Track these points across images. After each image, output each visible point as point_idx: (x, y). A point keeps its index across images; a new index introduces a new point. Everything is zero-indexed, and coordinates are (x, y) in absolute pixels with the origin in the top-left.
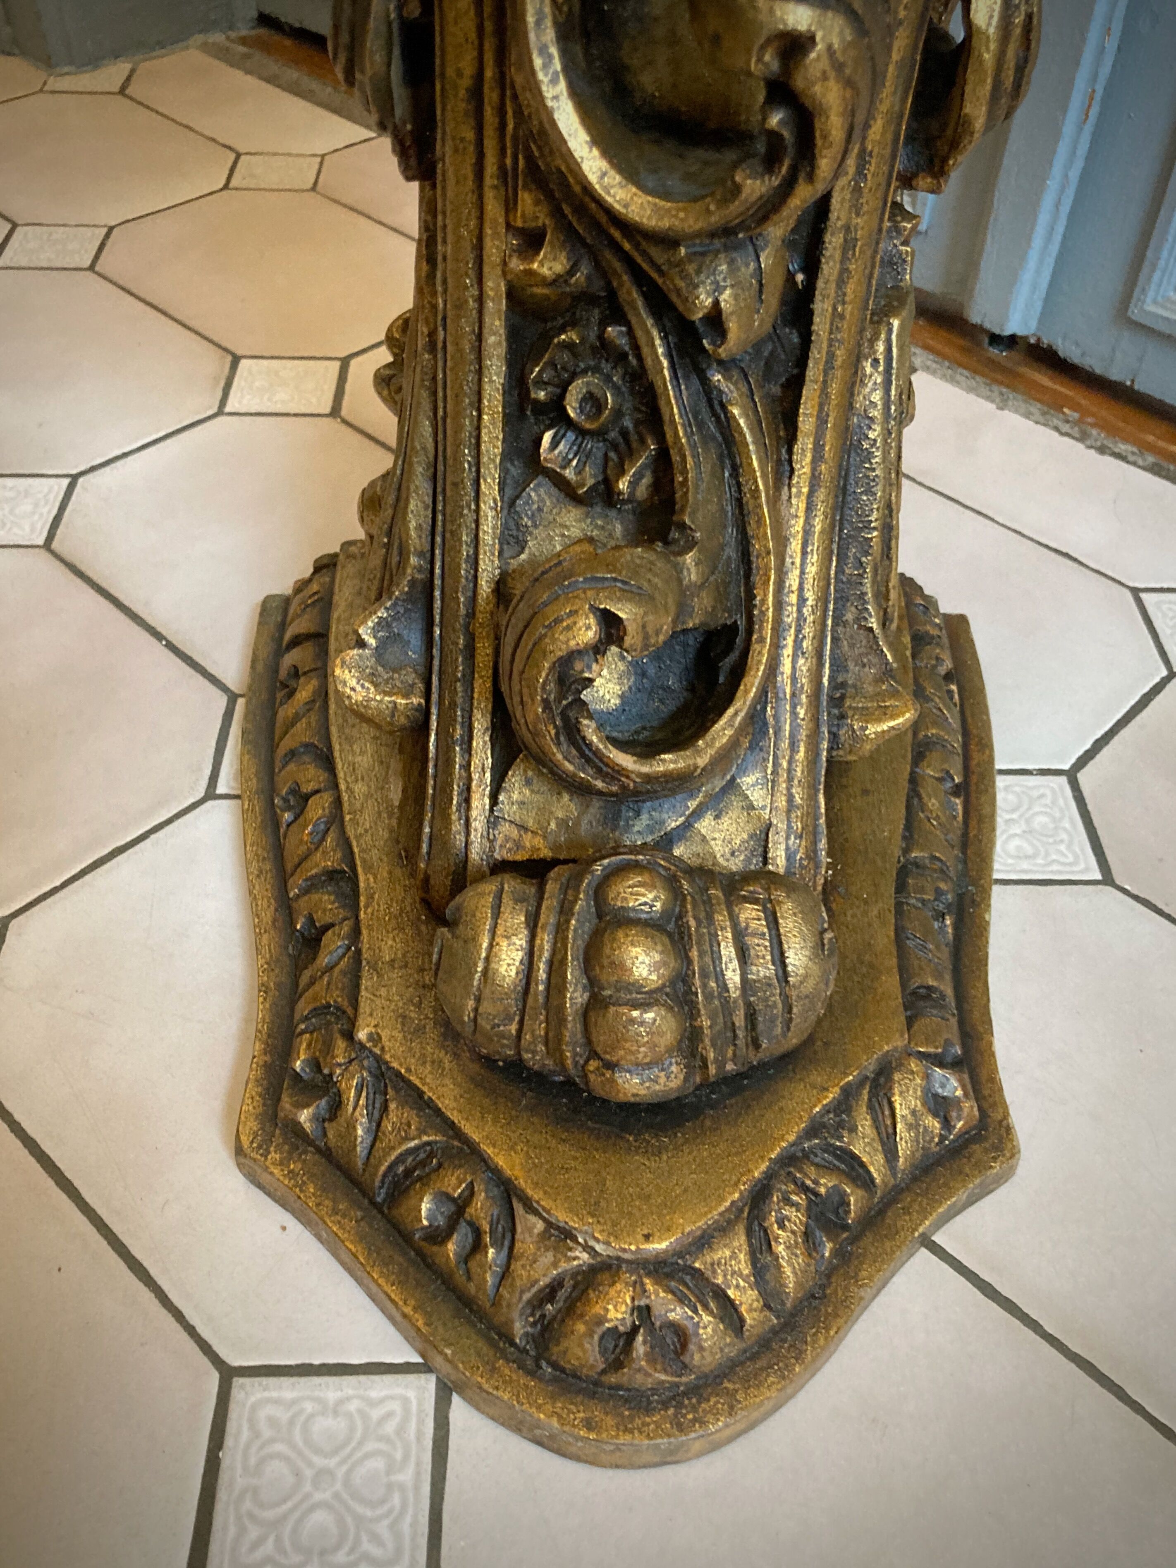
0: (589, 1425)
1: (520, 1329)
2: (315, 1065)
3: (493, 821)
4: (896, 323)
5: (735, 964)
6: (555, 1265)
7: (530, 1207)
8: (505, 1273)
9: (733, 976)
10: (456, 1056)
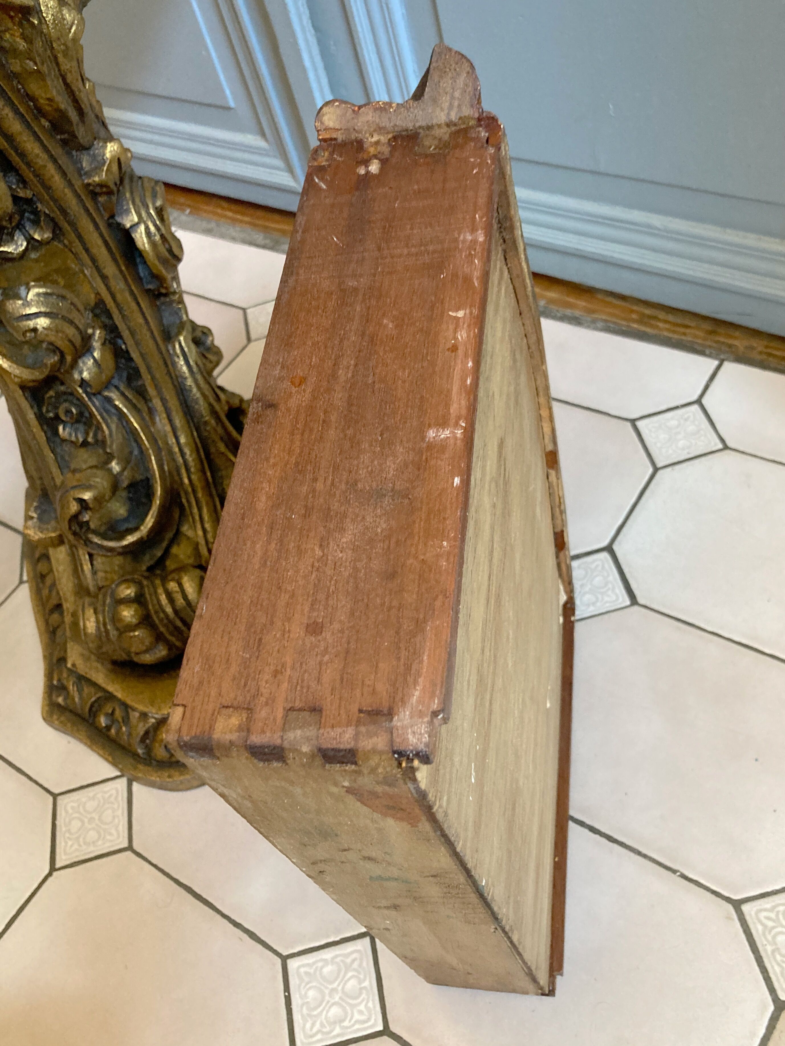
0: (169, 777)
1: (140, 751)
2: (59, 680)
3: (94, 573)
4: (182, 338)
5: (169, 606)
6: (144, 726)
7: (134, 710)
8: (130, 735)
9: (169, 610)
10: (103, 664)
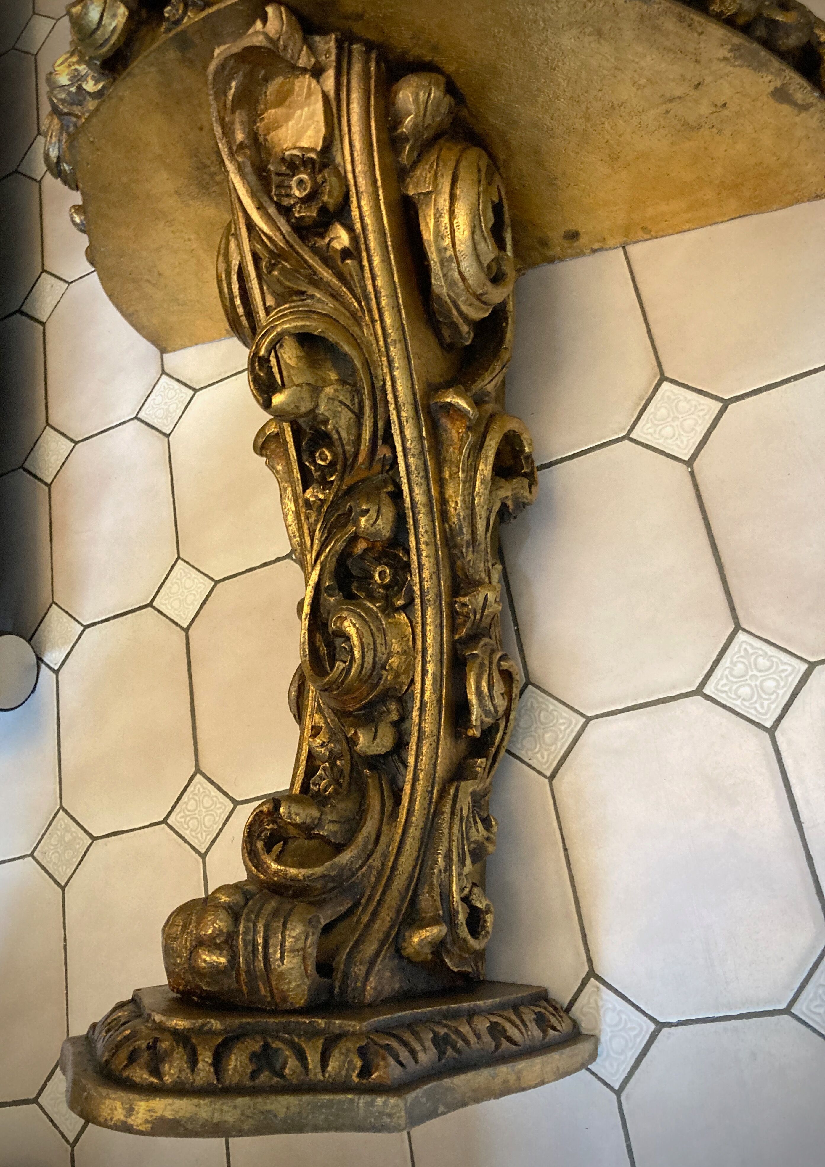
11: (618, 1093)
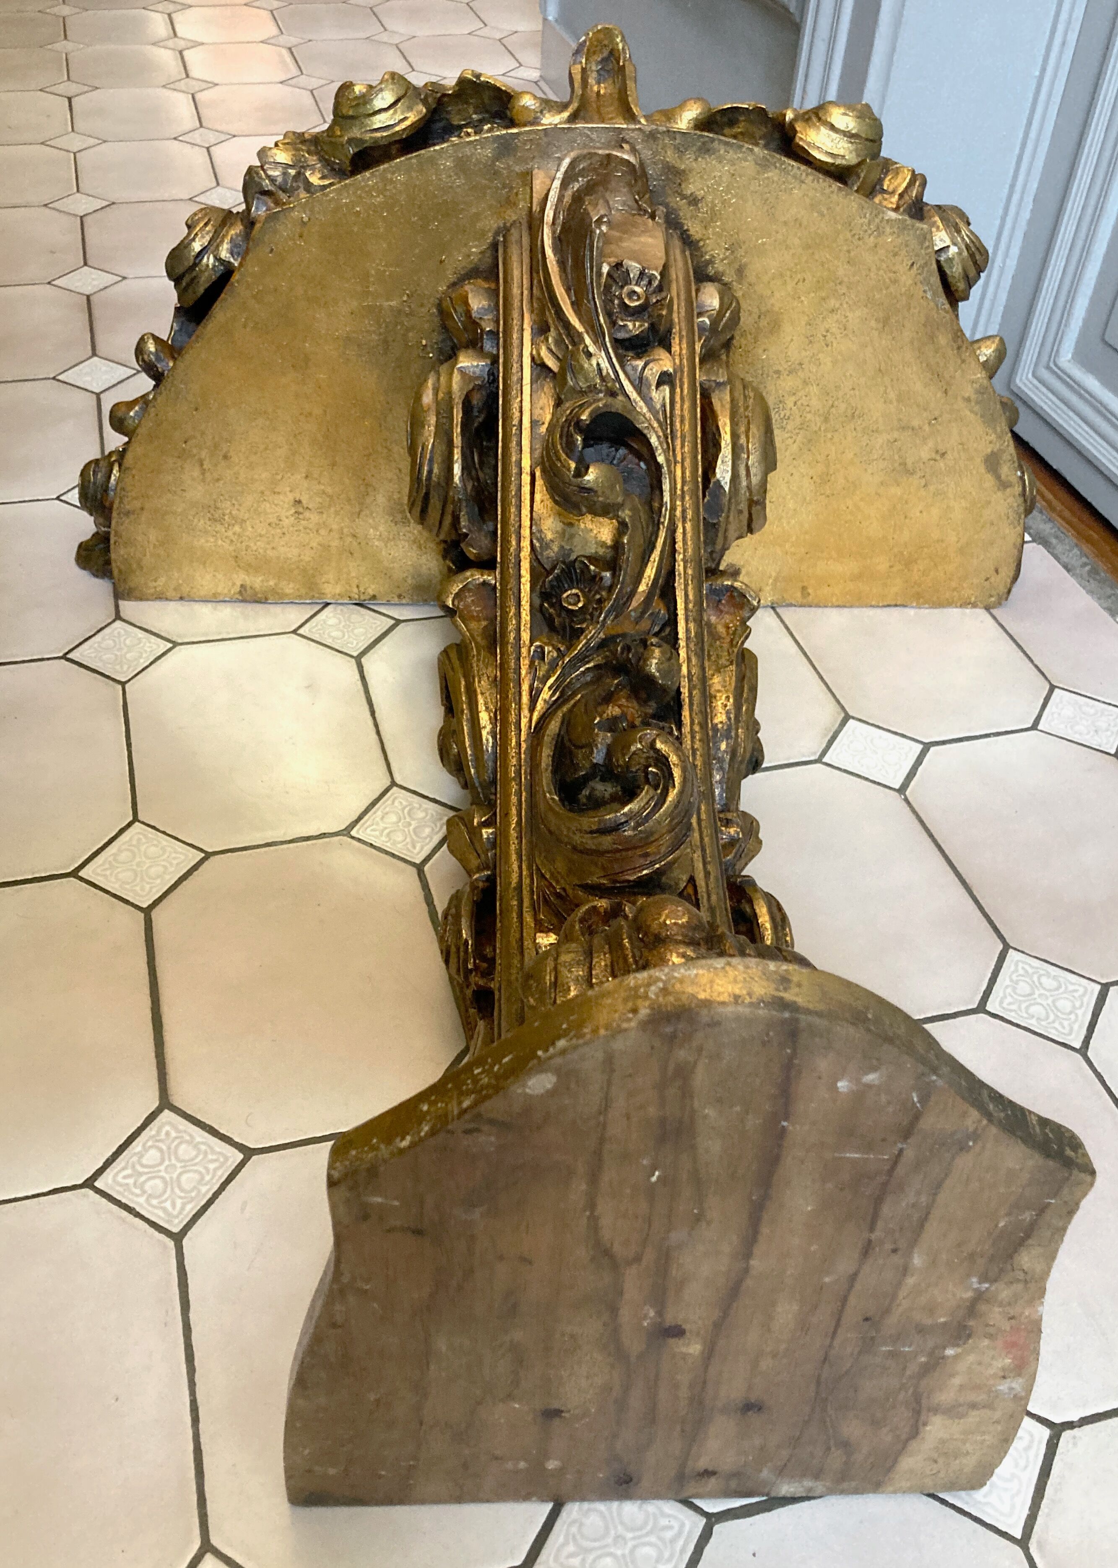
11: (1023, 1543)
